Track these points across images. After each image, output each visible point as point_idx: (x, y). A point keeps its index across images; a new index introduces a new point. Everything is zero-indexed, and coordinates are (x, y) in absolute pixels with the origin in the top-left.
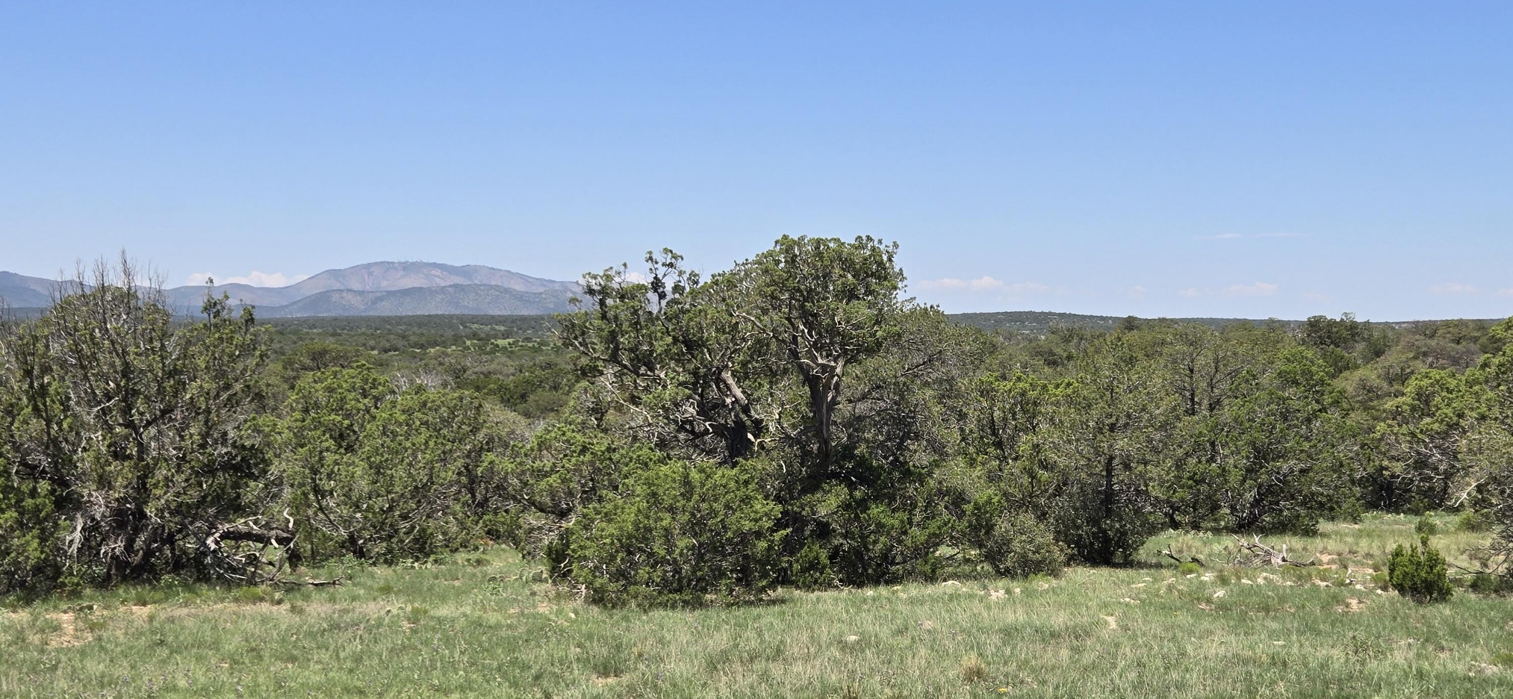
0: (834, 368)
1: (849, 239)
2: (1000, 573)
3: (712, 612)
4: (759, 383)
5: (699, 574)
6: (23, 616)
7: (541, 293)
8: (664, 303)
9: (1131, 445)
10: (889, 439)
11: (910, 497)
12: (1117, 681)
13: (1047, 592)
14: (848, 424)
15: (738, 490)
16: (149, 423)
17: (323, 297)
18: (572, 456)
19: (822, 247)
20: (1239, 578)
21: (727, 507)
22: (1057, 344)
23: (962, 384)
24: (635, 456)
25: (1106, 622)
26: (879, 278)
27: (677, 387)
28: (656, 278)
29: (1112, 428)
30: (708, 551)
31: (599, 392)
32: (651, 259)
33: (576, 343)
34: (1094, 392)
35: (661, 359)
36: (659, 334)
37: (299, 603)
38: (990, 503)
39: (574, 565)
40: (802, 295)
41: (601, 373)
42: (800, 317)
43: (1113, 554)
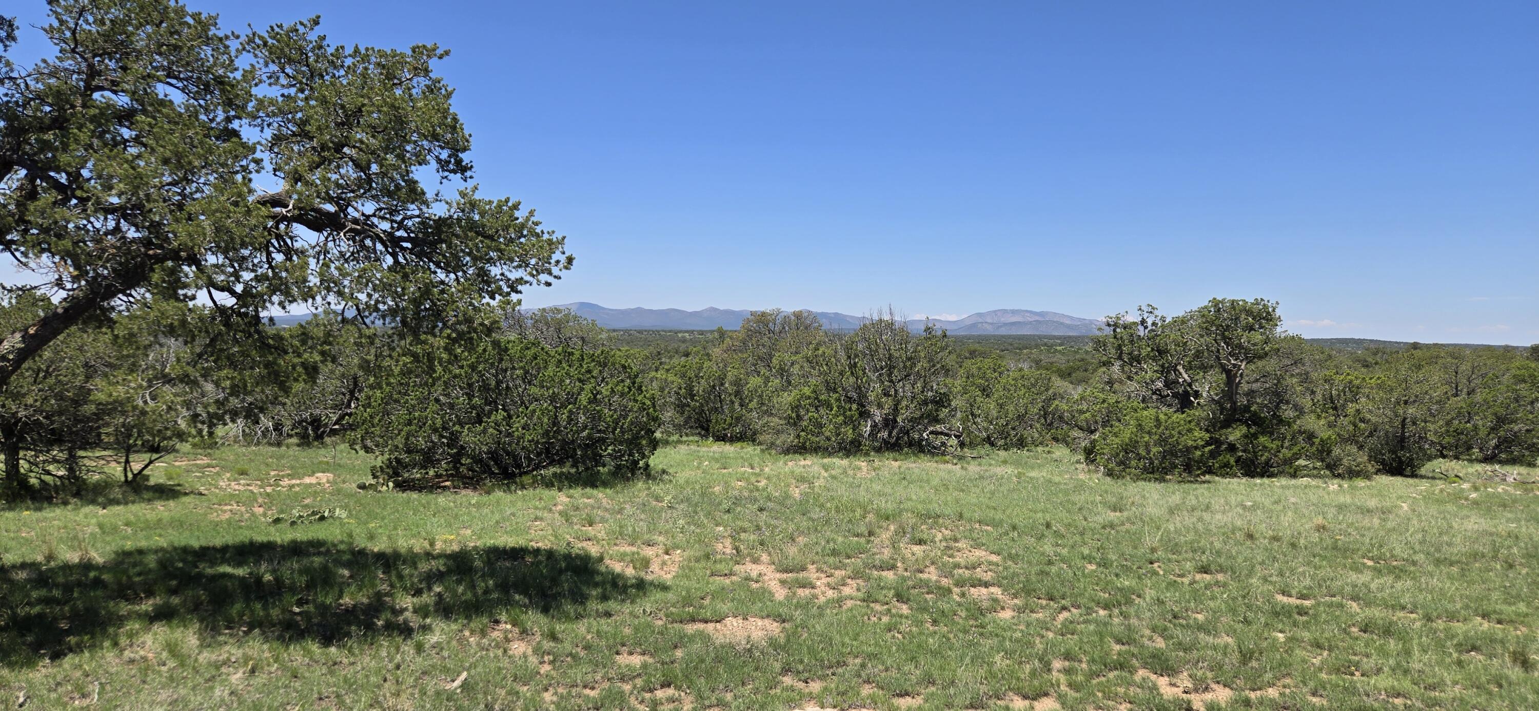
0: (1241, 365)
1: (1250, 300)
2: (1335, 476)
3: (1170, 485)
4: (1198, 372)
5: (1163, 465)
6: (845, 462)
7: (1081, 325)
9: (1417, 412)
10: (1270, 403)
11: (1282, 433)
13: (1364, 487)
14: (1247, 395)
15: (1185, 425)
16: (900, 381)
17: (974, 325)
18: (1097, 404)
19: (1235, 304)
20: (1486, 488)
21: (1179, 433)
23: (1314, 375)
24: (1130, 406)
25: (1402, 507)
26: (1267, 320)
27: (1153, 373)
28: (1143, 319)
29: (1406, 402)
30: (1169, 455)
31: (1111, 373)
32: (1140, 309)
33: (1101, 349)
34: (1395, 382)
35: (1145, 358)
36: (1144, 346)
37: (965, 465)
38: (1330, 439)
39: (1097, 457)
40: (1223, 328)
41: (1113, 365)
42: (1222, 339)
43: (1404, 469)
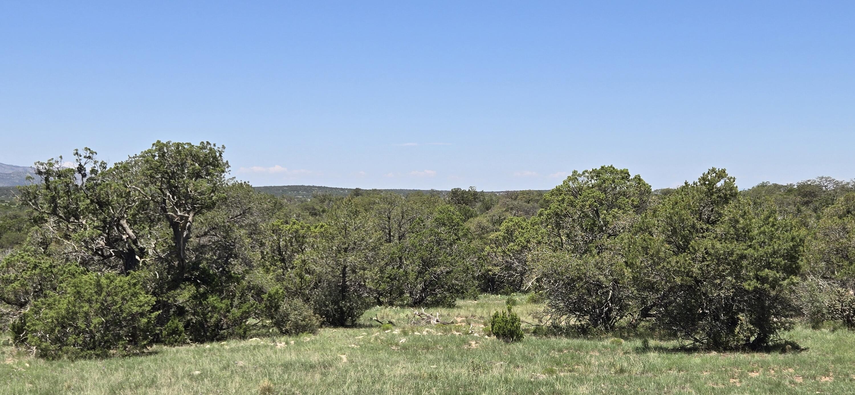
0: (188, 217)
1: (196, 143)
2: (283, 333)
3: (113, 361)
4: (143, 227)
5: (106, 338)
7: (11, 174)
8: (85, 180)
9: (356, 260)
10: (220, 258)
11: (232, 291)
12: (346, 391)
13: (309, 342)
14: (195, 250)
15: (130, 289)
18: (28, 271)
19: (180, 148)
20: (413, 332)
21: (123, 299)
22: (317, 203)
23: (262, 226)
24: (67, 270)
25: (341, 358)
26: (214, 166)
27: (93, 229)
28: (80, 165)
29: (346, 250)
30: (112, 325)
31: (45, 232)
32: (77, 153)
33: (31, 203)
34: (336, 230)
35: (83, 212)
36: (82, 198)
38: (278, 293)
39: (29, 335)
40: (169, 175)
41: (46, 221)
42: (167, 188)
43: (346, 320)
